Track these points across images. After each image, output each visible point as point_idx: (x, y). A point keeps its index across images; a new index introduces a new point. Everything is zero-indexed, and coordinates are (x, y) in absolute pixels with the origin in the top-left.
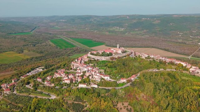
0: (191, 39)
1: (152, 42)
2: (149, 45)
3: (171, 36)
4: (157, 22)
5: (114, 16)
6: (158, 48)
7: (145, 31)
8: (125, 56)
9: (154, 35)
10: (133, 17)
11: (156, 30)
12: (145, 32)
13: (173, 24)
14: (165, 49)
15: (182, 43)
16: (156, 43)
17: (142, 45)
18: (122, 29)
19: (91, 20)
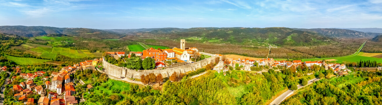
0: (259, 45)
1: (229, 48)
2: (228, 51)
3: (244, 43)
4: (230, 32)
5: (192, 28)
6: (237, 54)
7: (221, 39)
8: (202, 71)
9: (229, 43)
10: (210, 29)
11: (231, 38)
12: (221, 41)
13: (243, 33)
14: (243, 54)
15: (255, 48)
16: (234, 49)
17: (221, 52)
18: (200, 39)
19: (172, 31)
